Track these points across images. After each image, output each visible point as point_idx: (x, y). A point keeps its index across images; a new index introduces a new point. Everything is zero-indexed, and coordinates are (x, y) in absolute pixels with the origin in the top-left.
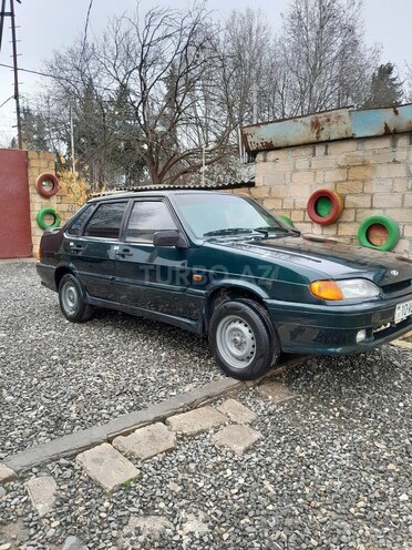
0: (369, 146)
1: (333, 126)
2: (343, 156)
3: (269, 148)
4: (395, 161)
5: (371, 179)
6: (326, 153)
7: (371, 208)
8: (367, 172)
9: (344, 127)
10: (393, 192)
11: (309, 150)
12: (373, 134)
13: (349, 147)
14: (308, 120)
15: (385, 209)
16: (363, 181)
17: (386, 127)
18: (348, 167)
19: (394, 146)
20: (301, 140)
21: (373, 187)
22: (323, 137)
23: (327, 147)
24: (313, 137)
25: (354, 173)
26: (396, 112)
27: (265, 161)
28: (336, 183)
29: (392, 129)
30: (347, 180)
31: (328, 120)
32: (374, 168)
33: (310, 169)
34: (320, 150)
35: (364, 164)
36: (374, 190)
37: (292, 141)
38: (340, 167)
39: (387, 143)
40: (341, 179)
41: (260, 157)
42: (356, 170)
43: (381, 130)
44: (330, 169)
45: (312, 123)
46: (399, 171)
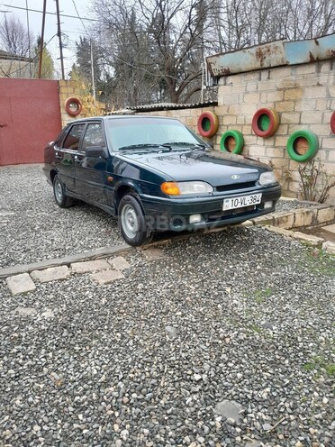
0: (300, 71)
1: (273, 56)
2: (281, 80)
3: (228, 74)
4: (318, 85)
5: (301, 99)
6: (269, 78)
7: (300, 124)
8: (298, 94)
9: (281, 56)
10: (316, 110)
11: (256, 76)
13: (286, 71)
14: (253, 50)
15: (309, 125)
16: (295, 101)
17: (311, 56)
18: (284, 90)
19: (319, 71)
20: (250, 67)
21: (302, 107)
22: (266, 65)
23: (269, 73)
24: (258, 65)
25: (290, 94)
26: (317, 43)
27: (225, 84)
28: (275, 103)
29: (315, 57)
30: (283, 100)
31: (269, 50)
32: (303, 91)
33: (257, 91)
34: (264, 75)
35: (296, 87)
36: (303, 109)
37: (244, 69)
38: (279, 90)
39: (313, 69)
40: (279, 99)
41: (221, 81)
42: (290, 91)
43: (307, 59)
44: (271, 91)
45: (257, 53)
46: (321, 92)
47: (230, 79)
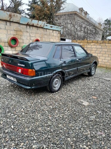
0: (21, 26)
1: (15, 18)
2: (15, 27)
4: (27, 32)
5: (22, 35)
6: (10, 25)
7: (23, 43)
8: (21, 33)
9: (18, 19)
10: (27, 39)
12: (24, 24)
13: (17, 25)
14: (8, 13)
16: (21, 35)
17: (28, 23)
18: (17, 31)
19: (27, 28)
20: (4, 19)
22: (11, 20)
23: (10, 23)
24: (8, 19)
25: (19, 33)
30: (17, 35)
31: (14, 16)
32: (23, 33)
33: (5, 29)
34: (8, 23)
35: (21, 31)
36: (23, 38)
38: (15, 30)
39: (25, 26)
40: (15, 34)
42: (19, 32)
43: (26, 23)
44: (12, 30)
45: (10, 15)
46: (28, 34)
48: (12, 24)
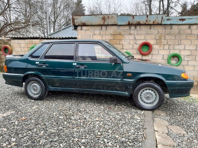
0: (121, 28)
1: (110, 20)
2: (112, 31)
3: (84, 25)
4: (130, 34)
5: (122, 39)
6: (106, 29)
8: (121, 37)
9: (114, 21)
10: (130, 44)
11: (100, 28)
12: (124, 24)
13: (115, 28)
14: (101, 16)
15: (127, 49)
16: (120, 40)
17: (129, 22)
18: (114, 35)
19: (130, 29)
20: (97, 23)
22: (106, 23)
23: (106, 27)
24: (102, 23)
25: (119, 37)
26: (133, 18)
28: (110, 40)
29: (131, 23)
30: (114, 39)
31: (108, 18)
32: (123, 36)
33: (100, 34)
34: (104, 28)
35: (120, 34)
36: (124, 43)
37: (94, 24)
38: (111, 35)
39: (128, 28)
40: (112, 39)
41: (79, 28)
42: (117, 36)
43: (127, 23)
44: (108, 35)
45: (102, 18)
46: (132, 37)
47: (84, 28)
48: (108, 27)
